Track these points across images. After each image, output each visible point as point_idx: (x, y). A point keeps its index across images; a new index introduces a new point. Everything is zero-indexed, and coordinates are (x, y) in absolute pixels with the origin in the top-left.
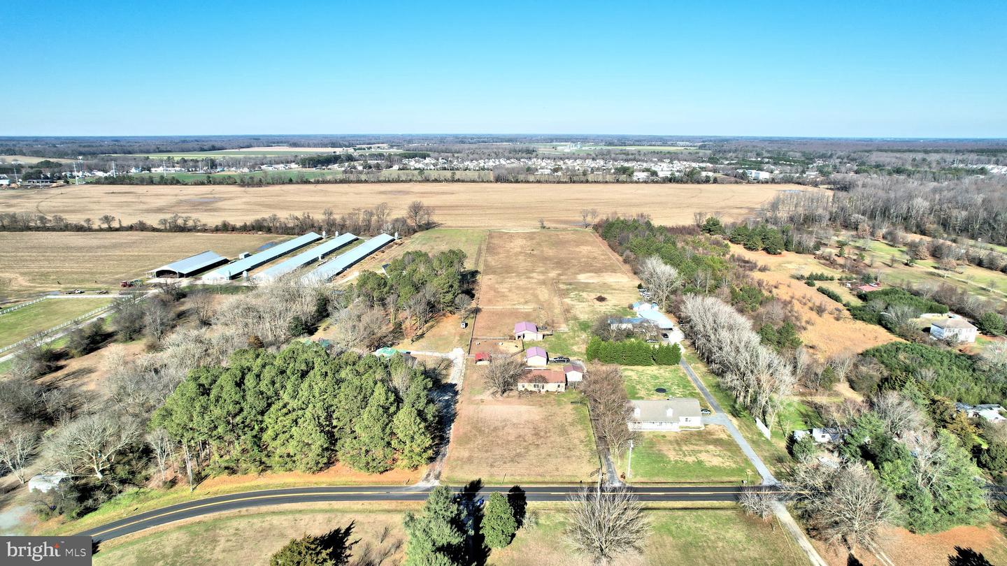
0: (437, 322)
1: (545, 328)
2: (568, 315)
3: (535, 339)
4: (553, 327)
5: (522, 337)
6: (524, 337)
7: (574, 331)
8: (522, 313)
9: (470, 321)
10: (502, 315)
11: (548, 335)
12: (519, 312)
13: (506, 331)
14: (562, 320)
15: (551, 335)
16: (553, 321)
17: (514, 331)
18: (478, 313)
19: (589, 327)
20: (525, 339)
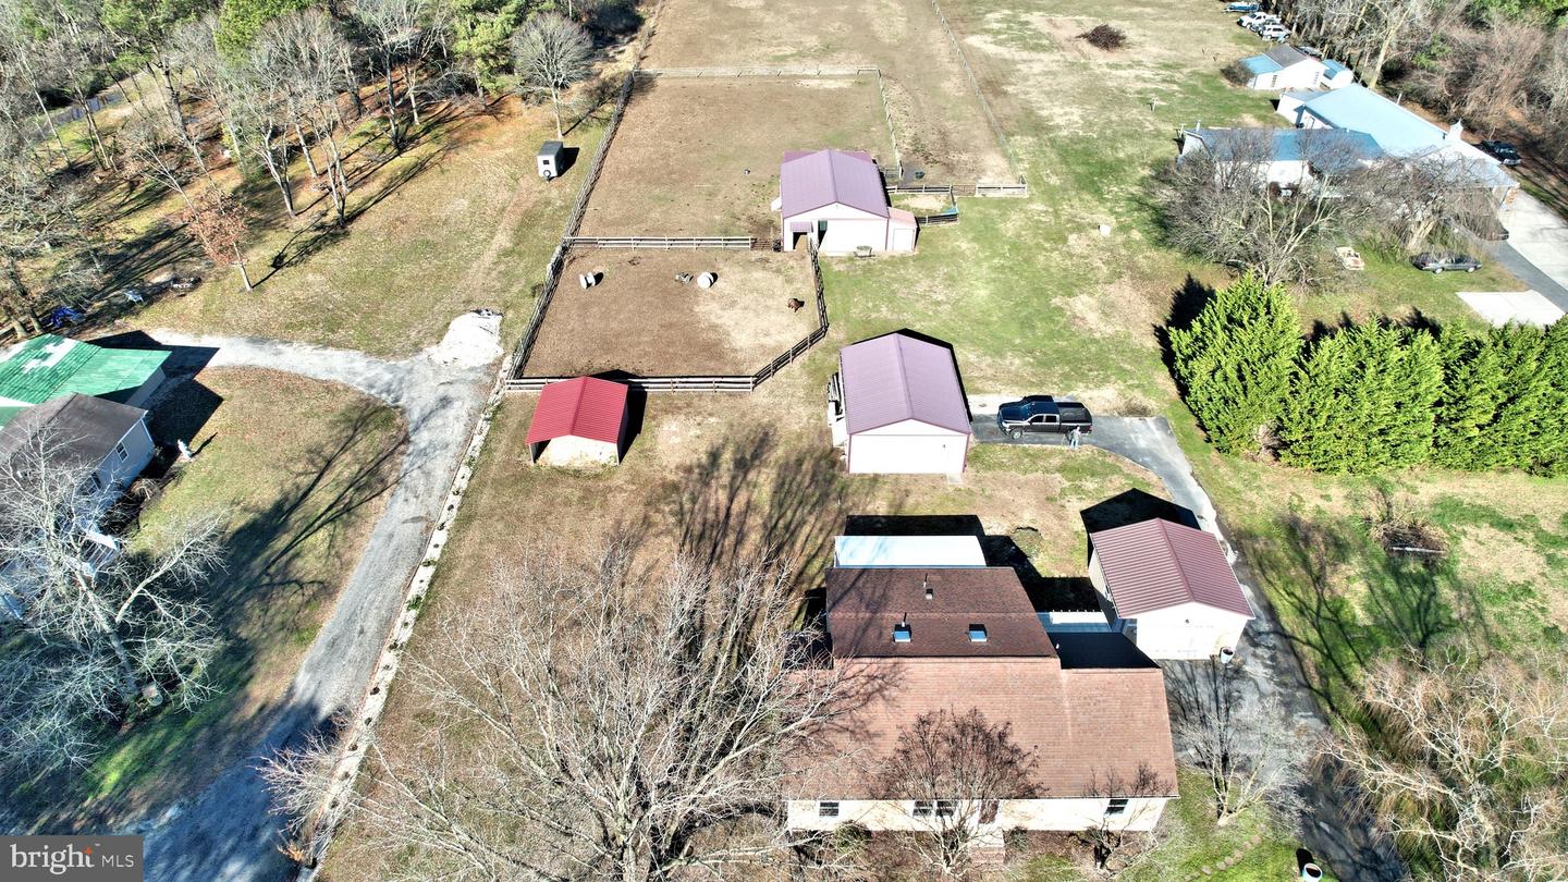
0: (455, 145)
1: (914, 180)
2: (1003, 108)
3: (878, 248)
4: (950, 168)
5: (814, 236)
6: (821, 234)
7: (1051, 195)
8: (812, 94)
9: (586, 142)
10: (729, 104)
11: (935, 218)
12: (800, 93)
13: (737, 190)
14: (981, 134)
15: (952, 218)
16: (944, 135)
17: (776, 204)
18: (637, 97)
19: (1112, 170)
20: (829, 248)
